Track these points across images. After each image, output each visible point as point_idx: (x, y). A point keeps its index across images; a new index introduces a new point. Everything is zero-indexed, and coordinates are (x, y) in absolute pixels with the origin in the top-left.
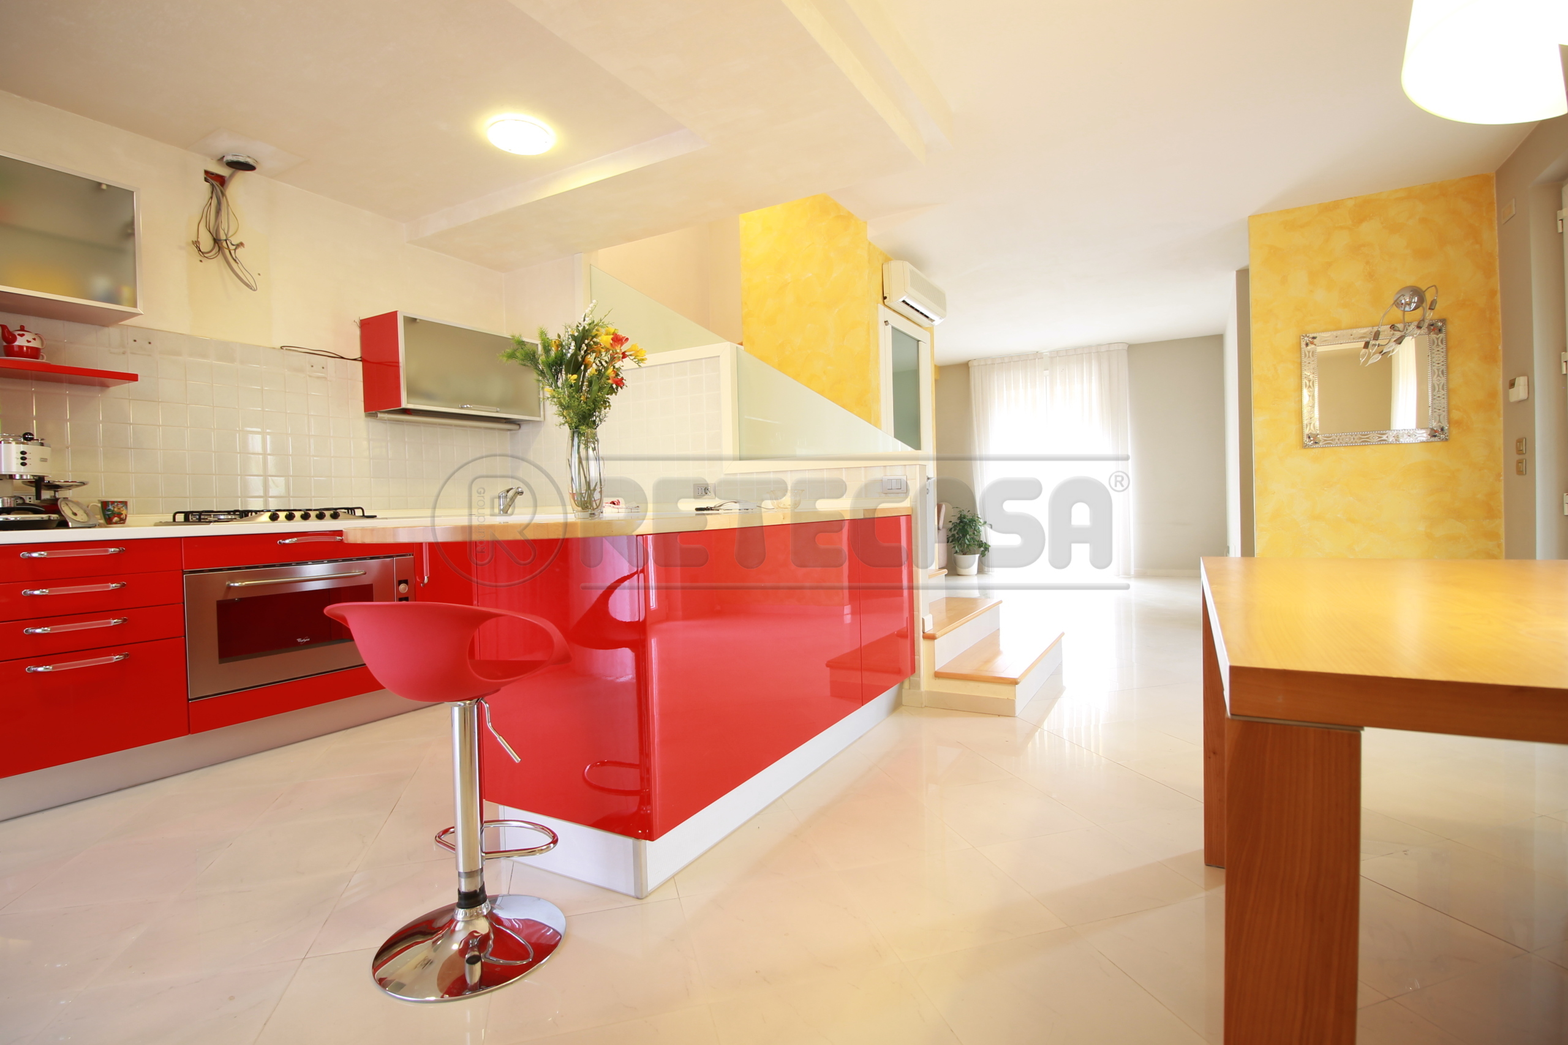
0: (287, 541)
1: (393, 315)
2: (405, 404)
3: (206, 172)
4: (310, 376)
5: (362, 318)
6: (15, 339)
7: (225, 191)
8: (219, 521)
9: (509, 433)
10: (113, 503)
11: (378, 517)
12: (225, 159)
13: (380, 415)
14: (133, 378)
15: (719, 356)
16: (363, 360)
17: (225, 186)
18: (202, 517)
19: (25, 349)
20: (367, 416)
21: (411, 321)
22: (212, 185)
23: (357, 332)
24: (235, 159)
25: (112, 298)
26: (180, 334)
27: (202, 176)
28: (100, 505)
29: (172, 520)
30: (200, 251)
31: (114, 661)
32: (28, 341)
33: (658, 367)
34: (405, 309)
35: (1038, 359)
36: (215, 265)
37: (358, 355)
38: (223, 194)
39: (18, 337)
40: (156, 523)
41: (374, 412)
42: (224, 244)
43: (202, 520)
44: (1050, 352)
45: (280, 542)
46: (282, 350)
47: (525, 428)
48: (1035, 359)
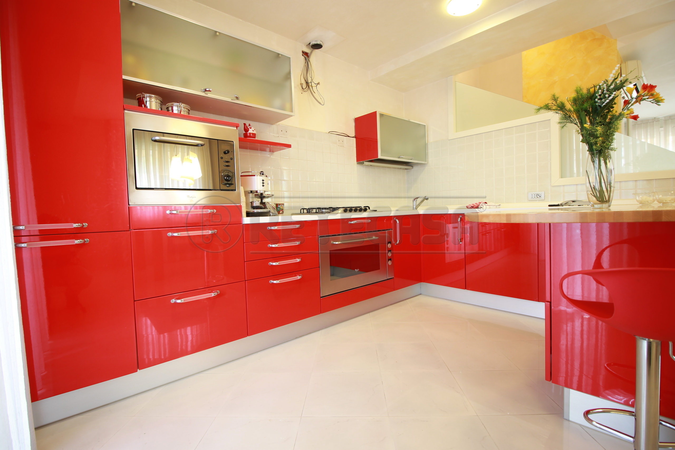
0: (352, 222)
1: (375, 113)
2: (380, 157)
3: (303, 52)
4: (338, 146)
5: (355, 118)
6: (248, 131)
7: (310, 59)
8: (322, 213)
9: (406, 171)
10: (280, 204)
11: (377, 211)
12: (311, 44)
13: (365, 163)
14: (289, 146)
15: (550, 120)
16: (355, 137)
17: (309, 57)
18: (310, 211)
19: (251, 135)
20: (358, 163)
21: (382, 115)
22: (305, 57)
23: (353, 124)
24: (316, 43)
25: (283, 108)
26: (296, 127)
27: (301, 53)
28: (275, 205)
29: (300, 213)
30: (303, 88)
31: (299, 279)
32: (253, 131)
33: (504, 130)
34: (379, 110)
35: (656, 122)
36: (307, 94)
37: (354, 135)
38: (309, 61)
39: (249, 129)
40: (292, 214)
41: (362, 162)
42: (310, 84)
43: (310, 212)
44: (665, 117)
45: (349, 223)
46: (329, 134)
47: (415, 168)
48: (653, 122)
